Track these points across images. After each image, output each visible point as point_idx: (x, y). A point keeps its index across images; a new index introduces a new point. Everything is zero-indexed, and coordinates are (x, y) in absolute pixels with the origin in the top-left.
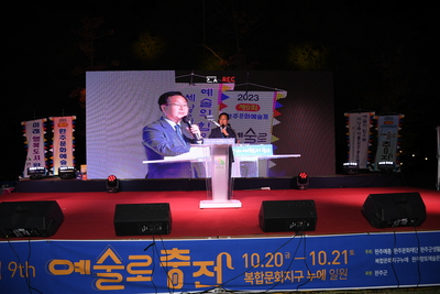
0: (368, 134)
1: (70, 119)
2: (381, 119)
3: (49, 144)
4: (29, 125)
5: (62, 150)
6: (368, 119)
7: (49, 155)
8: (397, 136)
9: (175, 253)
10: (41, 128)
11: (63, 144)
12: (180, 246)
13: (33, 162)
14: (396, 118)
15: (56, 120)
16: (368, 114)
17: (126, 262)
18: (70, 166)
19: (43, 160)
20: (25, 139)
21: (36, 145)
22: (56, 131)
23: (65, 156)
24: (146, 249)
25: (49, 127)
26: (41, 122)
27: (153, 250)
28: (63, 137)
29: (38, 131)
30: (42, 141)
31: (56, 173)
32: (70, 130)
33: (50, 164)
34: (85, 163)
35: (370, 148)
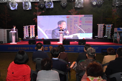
0: (103, 29)
1: (34, 26)
2: (107, 25)
3: (29, 31)
4: (25, 27)
5: (32, 32)
6: (103, 26)
7: (29, 34)
8: (111, 30)
9: (51, 47)
10: (28, 28)
11: (32, 31)
12: (51, 46)
13: (26, 35)
14: (111, 25)
15: (31, 26)
16: (103, 24)
17: (45, 48)
18: (34, 36)
19: (28, 35)
20: (24, 30)
21: (27, 31)
22: (31, 28)
23: (33, 34)
24: (47, 46)
25: (29, 27)
26: (28, 26)
27: (48, 46)
28: (32, 30)
29: (27, 28)
30: (28, 31)
31: (31, 37)
32: (34, 28)
33: (30, 35)
34: (37, 35)
35: (103, 33)
